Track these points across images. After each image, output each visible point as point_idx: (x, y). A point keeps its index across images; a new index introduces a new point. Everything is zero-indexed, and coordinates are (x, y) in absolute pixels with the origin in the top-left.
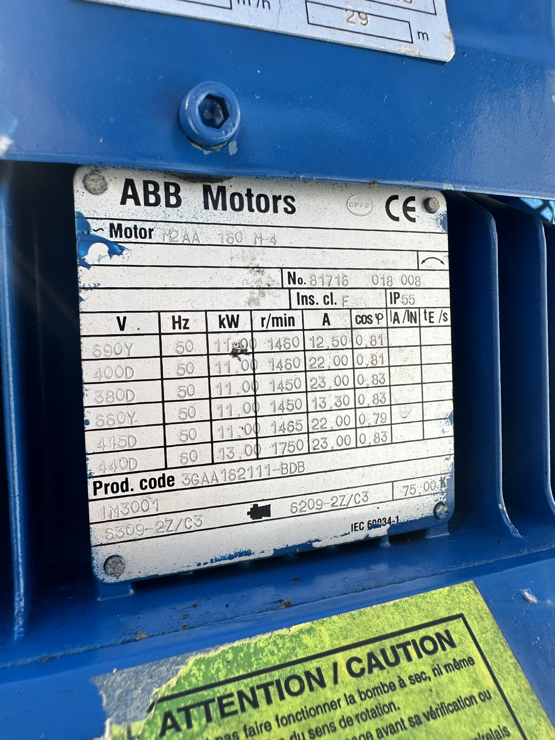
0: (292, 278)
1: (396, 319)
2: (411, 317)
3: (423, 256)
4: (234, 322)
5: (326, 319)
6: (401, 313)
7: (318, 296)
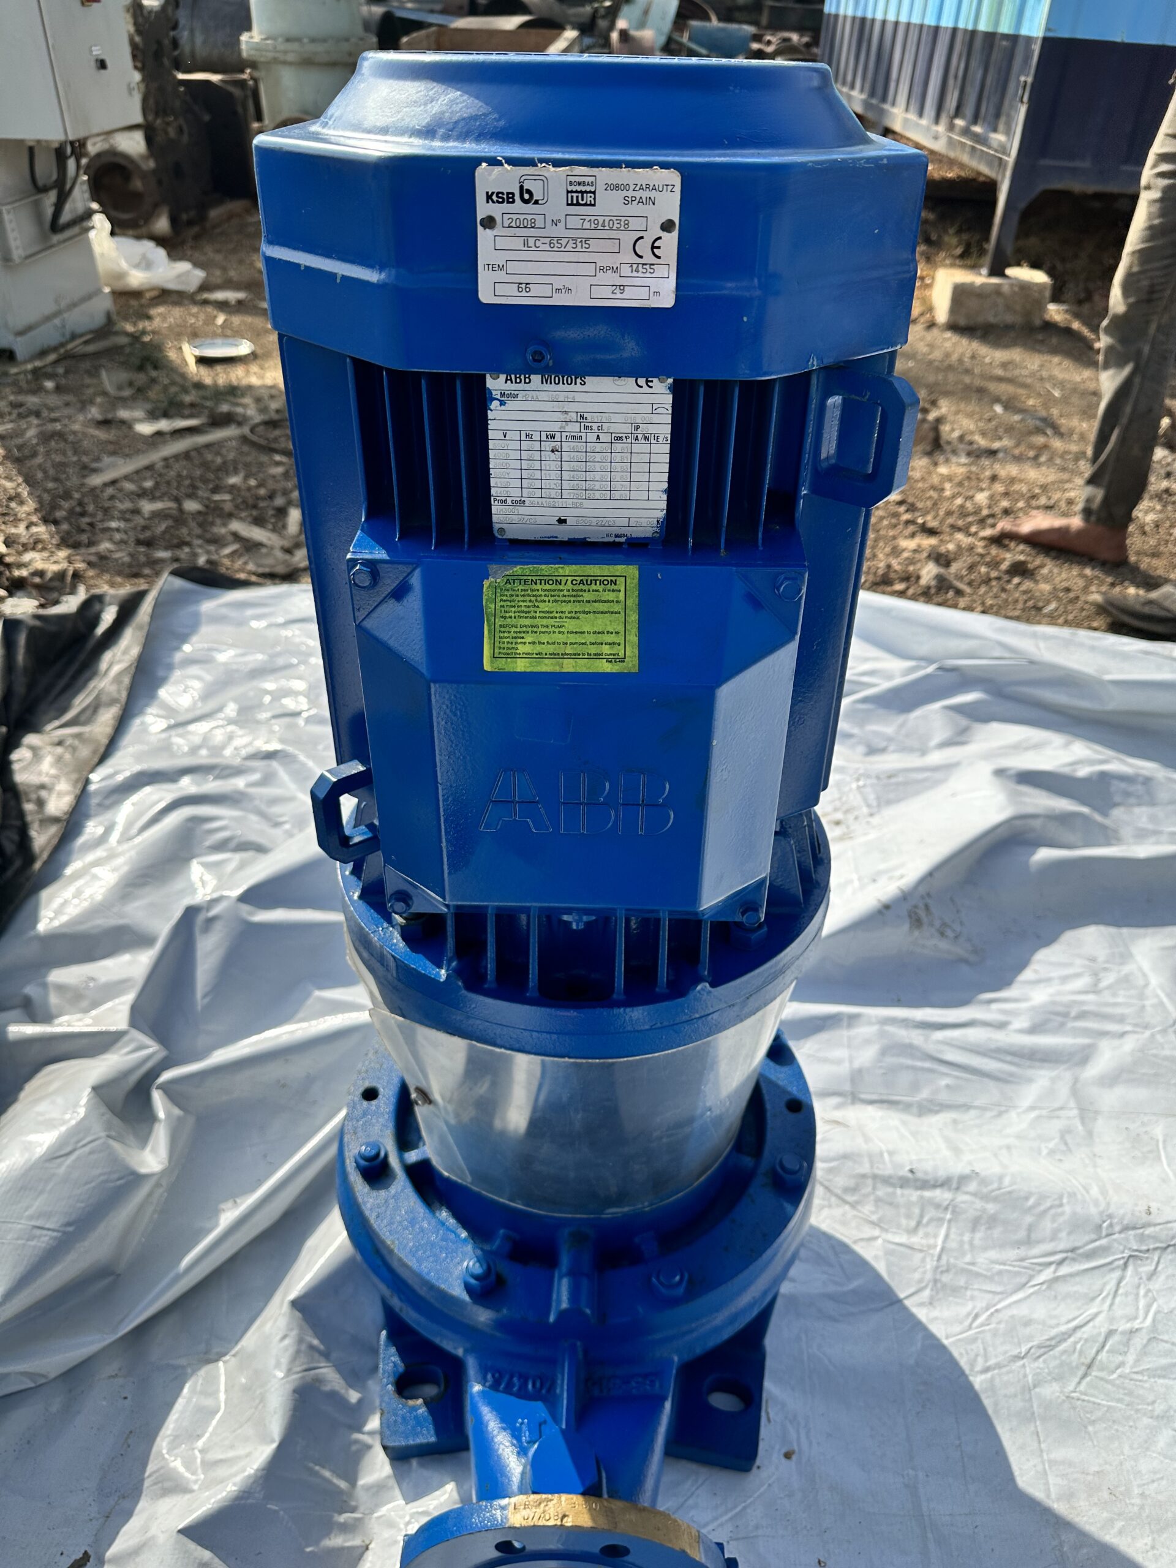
0: (582, 417)
1: (637, 438)
2: (646, 438)
3: (655, 406)
4: (553, 437)
5: (598, 437)
6: (640, 436)
7: (595, 426)
